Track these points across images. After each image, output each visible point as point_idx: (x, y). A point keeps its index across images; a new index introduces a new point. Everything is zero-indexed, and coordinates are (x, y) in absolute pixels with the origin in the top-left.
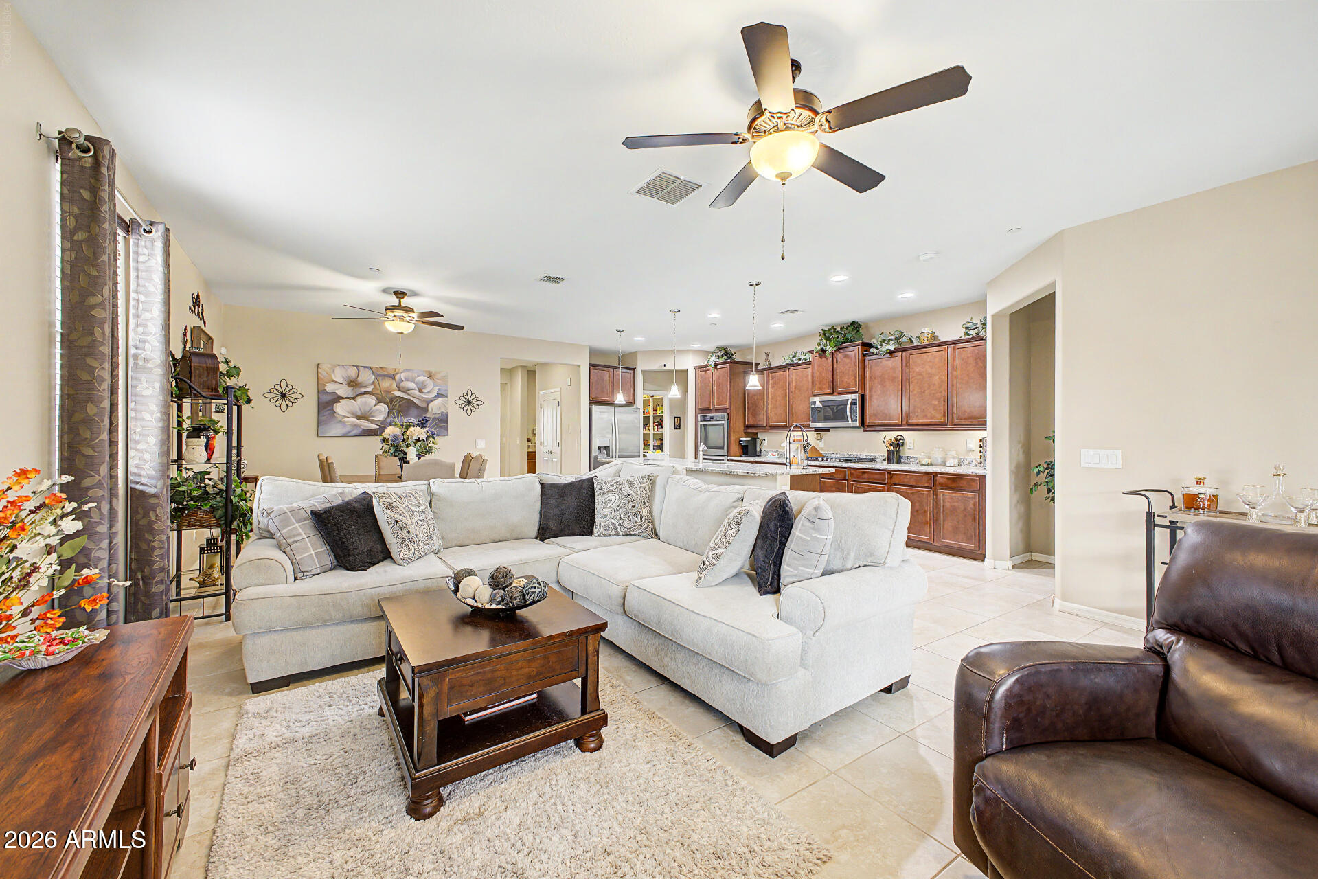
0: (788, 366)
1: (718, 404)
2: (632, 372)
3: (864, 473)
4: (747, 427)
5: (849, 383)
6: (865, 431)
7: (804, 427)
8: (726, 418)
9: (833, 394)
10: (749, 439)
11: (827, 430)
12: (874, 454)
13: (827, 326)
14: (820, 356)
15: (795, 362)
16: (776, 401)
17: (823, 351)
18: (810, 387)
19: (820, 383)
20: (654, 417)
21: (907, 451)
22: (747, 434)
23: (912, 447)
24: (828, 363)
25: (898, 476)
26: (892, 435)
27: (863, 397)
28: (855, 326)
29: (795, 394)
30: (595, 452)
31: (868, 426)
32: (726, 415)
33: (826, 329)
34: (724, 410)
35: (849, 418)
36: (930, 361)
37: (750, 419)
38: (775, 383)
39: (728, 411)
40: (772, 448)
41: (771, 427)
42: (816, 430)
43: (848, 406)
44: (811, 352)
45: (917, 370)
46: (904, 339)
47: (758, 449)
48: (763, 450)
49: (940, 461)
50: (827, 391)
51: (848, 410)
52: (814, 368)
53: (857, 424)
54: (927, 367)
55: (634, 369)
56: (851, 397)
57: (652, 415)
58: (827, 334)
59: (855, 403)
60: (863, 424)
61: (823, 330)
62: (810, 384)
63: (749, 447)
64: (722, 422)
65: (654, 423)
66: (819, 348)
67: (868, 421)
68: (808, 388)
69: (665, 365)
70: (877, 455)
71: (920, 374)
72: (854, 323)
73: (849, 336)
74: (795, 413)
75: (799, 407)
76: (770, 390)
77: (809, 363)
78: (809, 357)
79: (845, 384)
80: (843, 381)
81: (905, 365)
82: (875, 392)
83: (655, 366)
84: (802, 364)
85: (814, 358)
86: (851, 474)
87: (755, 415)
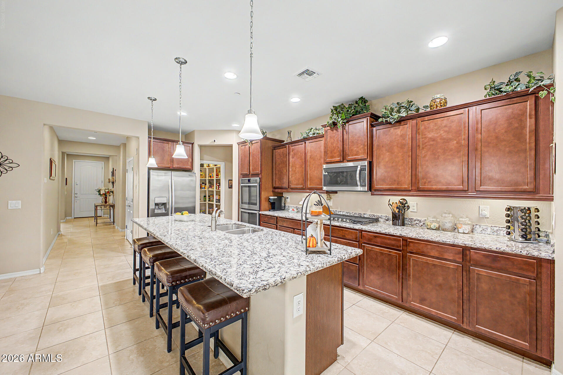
0: (305, 140)
1: (253, 171)
2: (191, 145)
3: (375, 237)
4: (275, 188)
5: (358, 152)
6: (372, 194)
7: (317, 190)
8: (258, 181)
9: (343, 162)
10: (276, 197)
11: (336, 192)
12: (377, 214)
13: (337, 103)
14: (332, 129)
15: (311, 136)
16: (296, 168)
17: (335, 124)
18: (323, 156)
19: (331, 153)
20: (216, 179)
21: (410, 213)
22: (275, 194)
23: (415, 210)
24: (338, 135)
25: (416, 245)
26: (396, 199)
27: (371, 164)
28: (363, 100)
29: (310, 162)
30: (152, 206)
31: (375, 190)
32: (258, 179)
33: (336, 105)
34: (256, 175)
35: (359, 183)
36: (445, 126)
37: (277, 183)
38: (295, 154)
39: (260, 176)
40: (292, 204)
41: (292, 189)
42: (328, 192)
43: (358, 172)
44: (324, 126)
45: (430, 136)
46: (413, 108)
47: (283, 205)
48: (286, 205)
49: (448, 225)
50: (338, 159)
51: (358, 176)
52: (326, 140)
53: (366, 189)
54: (442, 132)
55: (193, 144)
56: (359, 165)
57: (215, 178)
58: (337, 110)
59: (365, 170)
60: (370, 188)
61: (334, 107)
62: (323, 153)
63: (276, 203)
64: (256, 184)
65: (216, 184)
66: (331, 122)
67: (376, 186)
68: (321, 157)
69: (215, 141)
70: (380, 215)
71: (433, 140)
72: (362, 98)
73: (359, 109)
74: (310, 177)
75: (313, 173)
76: (291, 159)
77: (323, 136)
78: (322, 131)
79: (355, 153)
80: (352, 150)
81: (416, 131)
82: (383, 159)
83: (208, 142)
84: (316, 138)
85: (326, 131)
86: (362, 236)
87: (281, 179)
